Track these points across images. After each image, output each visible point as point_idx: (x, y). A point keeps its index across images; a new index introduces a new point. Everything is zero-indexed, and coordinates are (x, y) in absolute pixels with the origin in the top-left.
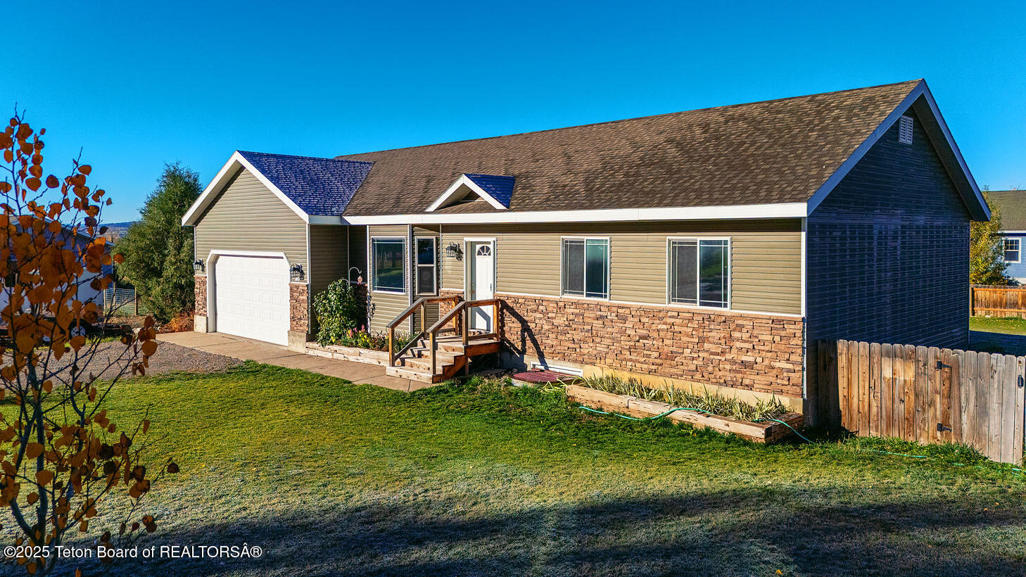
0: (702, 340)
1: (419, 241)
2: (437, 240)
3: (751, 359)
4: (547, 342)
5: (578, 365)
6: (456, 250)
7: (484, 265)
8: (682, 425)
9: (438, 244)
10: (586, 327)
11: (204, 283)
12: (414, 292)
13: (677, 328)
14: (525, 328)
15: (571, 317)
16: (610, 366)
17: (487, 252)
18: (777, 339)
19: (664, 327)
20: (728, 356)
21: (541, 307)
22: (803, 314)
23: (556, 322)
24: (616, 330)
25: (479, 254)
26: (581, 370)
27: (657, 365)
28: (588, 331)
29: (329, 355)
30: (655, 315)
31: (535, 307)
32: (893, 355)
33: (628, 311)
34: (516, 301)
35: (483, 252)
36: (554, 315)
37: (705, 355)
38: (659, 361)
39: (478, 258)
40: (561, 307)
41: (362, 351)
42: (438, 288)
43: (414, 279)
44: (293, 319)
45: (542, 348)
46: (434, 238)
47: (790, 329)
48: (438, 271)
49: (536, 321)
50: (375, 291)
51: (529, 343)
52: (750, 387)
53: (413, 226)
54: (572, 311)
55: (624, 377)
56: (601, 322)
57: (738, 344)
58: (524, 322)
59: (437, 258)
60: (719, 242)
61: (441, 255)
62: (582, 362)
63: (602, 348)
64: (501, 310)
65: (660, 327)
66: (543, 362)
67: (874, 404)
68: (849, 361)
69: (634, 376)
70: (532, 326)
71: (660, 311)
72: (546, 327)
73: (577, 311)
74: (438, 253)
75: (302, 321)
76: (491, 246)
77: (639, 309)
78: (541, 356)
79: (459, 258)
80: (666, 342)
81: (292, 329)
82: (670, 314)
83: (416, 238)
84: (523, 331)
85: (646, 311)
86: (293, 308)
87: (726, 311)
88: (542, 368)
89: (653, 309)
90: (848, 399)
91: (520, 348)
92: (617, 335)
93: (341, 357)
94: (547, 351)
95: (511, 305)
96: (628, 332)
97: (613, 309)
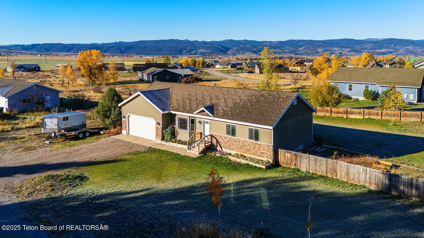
0: (255, 148)
1: (191, 119)
3: (264, 152)
4: (223, 145)
5: (230, 150)
6: (200, 122)
7: (207, 126)
8: (251, 165)
9: (195, 120)
10: (231, 143)
11: (126, 122)
12: (190, 131)
13: (250, 145)
15: (228, 140)
16: (236, 151)
18: (268, 149)
19: (247, 144)
20: (260, 151)
21: (221, 137)
22: (273, 145)
23: (225, 141)
24: (237, 144)
29: (168, 145)
30: (245, 142)
31: (219, 137)
32: (287, 152)
33: (240, 140)
34: (215, 135)
35: (207, 123)
36: (224, 139)
37: (255, 150)
38: (246, 151)
39: (205, 124)
40: (226, 138)
41: (177, 144)
42: (195, 130)
43: (190, 127)
44: (157, 135)
45: (221, 146)
47: (270, 147)
48: (195, 126)
49: (220, 140)
50: (178, 129)
51: (218, 144)
52: (263, 157)
53: (190, 116)
55: (239, 153)
56: (234, 142)
57: (261, 149)
58: (217, 140)
60: (258, 130)
61: (196, 122)
63: (234, 147)
64: (212, 137)
66: (221, 149)
67: (285, 160)
68: (281, 153)
69: (241, 153)
70: (219, 141)
72: (222, 141)
74: (195, 122)
75: (160, 136)
76: (209, 122)
77: (242, 140)
79: (201, 124)
80: (248, 147)
81: (156, 137)
82: (248, 142)
83: (190, 119)
84: (217, 142)
86: (157, 132)
87: (259, 143)
88: (221, 150)
89: (245, 140)
90: (280, 159)
91: (216, 145)
93: (172, 145)
94: (222, 147)
95: (214, 136)
96: (240, 144)
97: (237, 140)
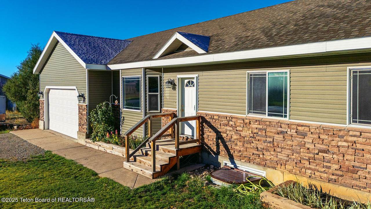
1: (149, 78)
2: (161, 77)
4: (237, 147)
5: (261, 168)
6: (172, 83)
7: (190, 93)
9: (161, 80)
10: (268, 139)
12: (146, 110)
13: (359, 146)
14: (219, 137)
15: (255, 131)
16: (290, 172)
17: (192, 84)
19: (345, 144)
21: (231, 123)
23: (243, 134)
24: (295, 143)
25: (187, 86)
26: (265, 172)
27: (337, 175)
28: (270, 142)
29: (96, 148)
30: (334, 133)
31: (226, 122)
33: (307, 129)
34: (212, 117)
35: (190, 84)
36: (241, 129)
38: (339, 173)
40: (246, 124)
41: (114, 146)
42: (161, 107)
43: (146, 102)
44: (80, 125)
45: (232, 152)
46: (158, 76)
48: (161, 97)
49: (227, 132)
50: (124, 109)
51: (222, 147)
53: (146, 69)
54: (256, 126)
55: (304, 182)
56: (281, 136)
58: (218, 133)
59: (161, 89)
61: (163, 87)
62: (265, 166)
63: (282, 156)
64: (202, 123)
65: (340, 144)
66: (233, 162)
69: (313, 182)
70: (224, 135)
71: (340, 131)
72: (235, 137)
73: (261, 127)
74: (161, 86)
75: (84, 126)
76: (195, 81)
77: (318, 128)
78: (231, 158)
79: (174, 89)
80: (347, 157)
82: (351, 133)
83: (148, 76)
85: (326, 130)
86: (80, 118)
88: (232, 166)
89: (333, 129)
91: (215, 150)
92: (296, 147)
93: (102, 149)
94: (235, 154)
95: (208, 120)
96: (307, 146)
97: (293, 127)
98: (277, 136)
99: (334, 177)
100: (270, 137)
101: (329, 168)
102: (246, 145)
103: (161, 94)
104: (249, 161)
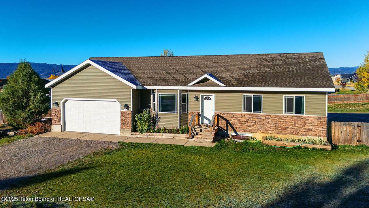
0: (295, 124)
3: (312, 128)
4: (237, 127)
5: (250, 133)
6: (196, 98)
8: (305, 148)
9: (188, 96)
10: (253, 122)
12: (180, 112)
13: (287, 121)
14: (228, 122)
15: (247, 119)
16: (263, 133)
19: (283, 120)
20: (304, 128)
21: (235, 116)
22: (327, 116)
23: (241, 120)
24: (265, 122)
26: (252, 135)
27: (280, 131)
31: (232, 116)
32: (345, 125)
33: (270, 116)
34: (224, 114)
35: (207, 99)
36: (240, 118)
37: (297, 128)
40: (242, 116)
42: (188, 110)
43: (180, 106)
44: (122, 124)
45: (235, 129)
46: (187, 94)
47: (323, 120)
48: (188, 105)
49: (233, 120)
50: (160, 112)
53: (180, 90)
54: (248, 117)
56: (260, 120)
57: (307, 124)
60: (301, 97)
61: (189, 99)
62: (252, 132)
63: (259, 127)
64: (218, 117)
65: (281, 121)
66: (236, 133)
68: (335, 127)
70: (231, 122)
71: (281, 116)
72: (237, 122)
73: (250, 117)
76: (212, 97)
77: (274, 116)
78: (235, 131)
79: (197, 101)
80: (283, 125)
81: (122, 127)
82: (285, 117)
83: (181, 94)
84: (227, 124)
85: (277, 117)
86: (123, 120)
87: (303, 116)
88: (236, 135)
89: (279, 116)
91: (226, 129)
94: (237, 129)
95: (222, 116)
96: (270, 122)
97: (264, 116)
98: (257, 120)
99: (279, 132)
100: (254, 121)
101: (277, 129)
102: (242, 125)
103: (188, 103)
104: (244, 131)
